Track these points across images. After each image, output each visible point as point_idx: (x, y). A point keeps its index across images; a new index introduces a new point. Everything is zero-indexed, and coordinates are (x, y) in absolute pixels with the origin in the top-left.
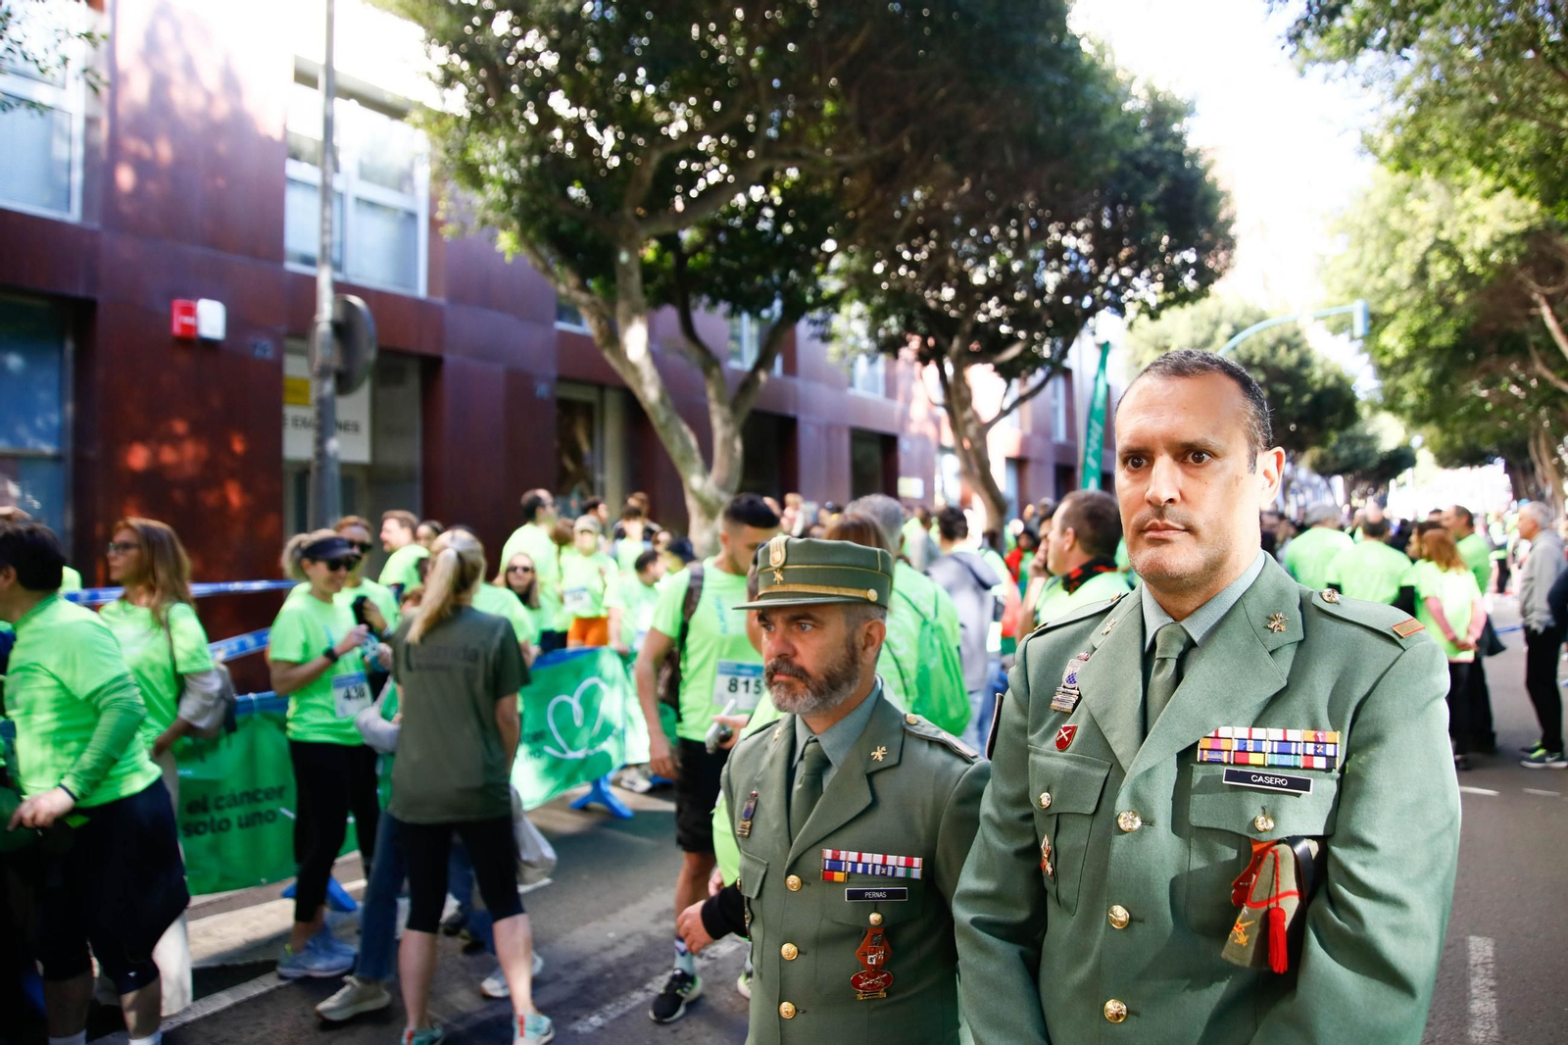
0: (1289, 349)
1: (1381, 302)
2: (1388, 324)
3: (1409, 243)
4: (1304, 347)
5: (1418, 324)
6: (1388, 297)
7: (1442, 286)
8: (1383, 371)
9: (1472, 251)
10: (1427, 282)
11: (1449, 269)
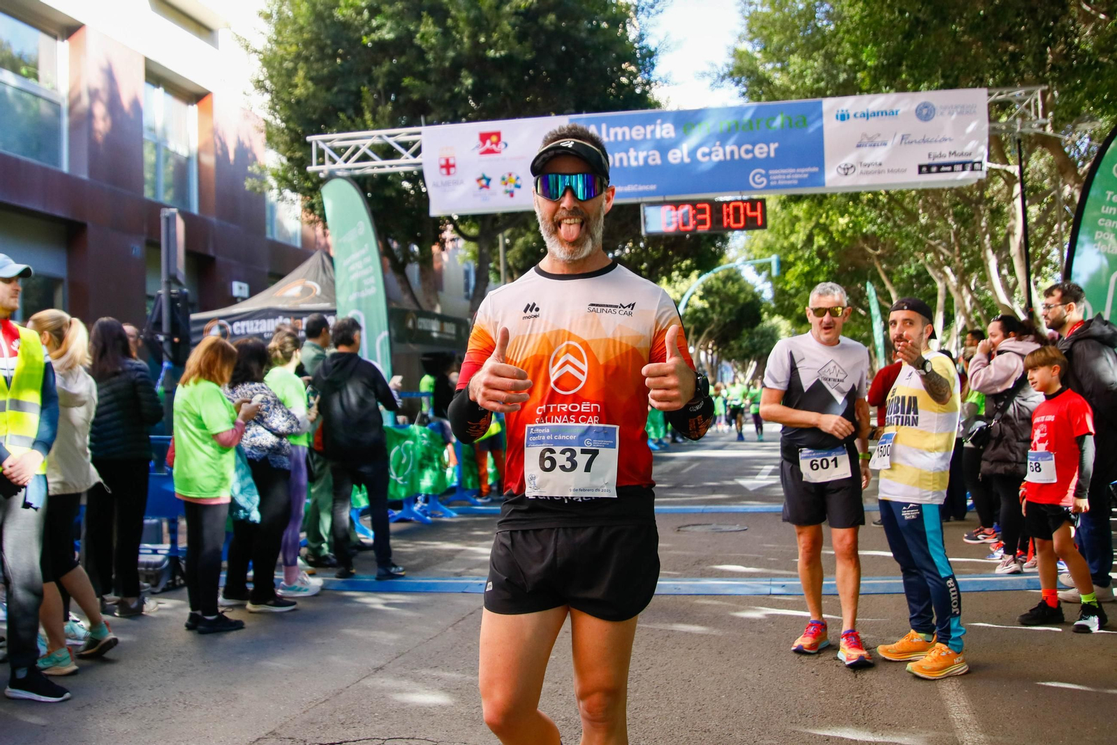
0: (733, 283)
1: (785, 255)
2: (790, 268)
3: (802, 223)
4: (742, 281)
5: (807, 269)
6: (789, 252)
7: (820, 248)
8: (780, 294)
9: (837, 231)
10: (812, 245)
11: (824, 238)
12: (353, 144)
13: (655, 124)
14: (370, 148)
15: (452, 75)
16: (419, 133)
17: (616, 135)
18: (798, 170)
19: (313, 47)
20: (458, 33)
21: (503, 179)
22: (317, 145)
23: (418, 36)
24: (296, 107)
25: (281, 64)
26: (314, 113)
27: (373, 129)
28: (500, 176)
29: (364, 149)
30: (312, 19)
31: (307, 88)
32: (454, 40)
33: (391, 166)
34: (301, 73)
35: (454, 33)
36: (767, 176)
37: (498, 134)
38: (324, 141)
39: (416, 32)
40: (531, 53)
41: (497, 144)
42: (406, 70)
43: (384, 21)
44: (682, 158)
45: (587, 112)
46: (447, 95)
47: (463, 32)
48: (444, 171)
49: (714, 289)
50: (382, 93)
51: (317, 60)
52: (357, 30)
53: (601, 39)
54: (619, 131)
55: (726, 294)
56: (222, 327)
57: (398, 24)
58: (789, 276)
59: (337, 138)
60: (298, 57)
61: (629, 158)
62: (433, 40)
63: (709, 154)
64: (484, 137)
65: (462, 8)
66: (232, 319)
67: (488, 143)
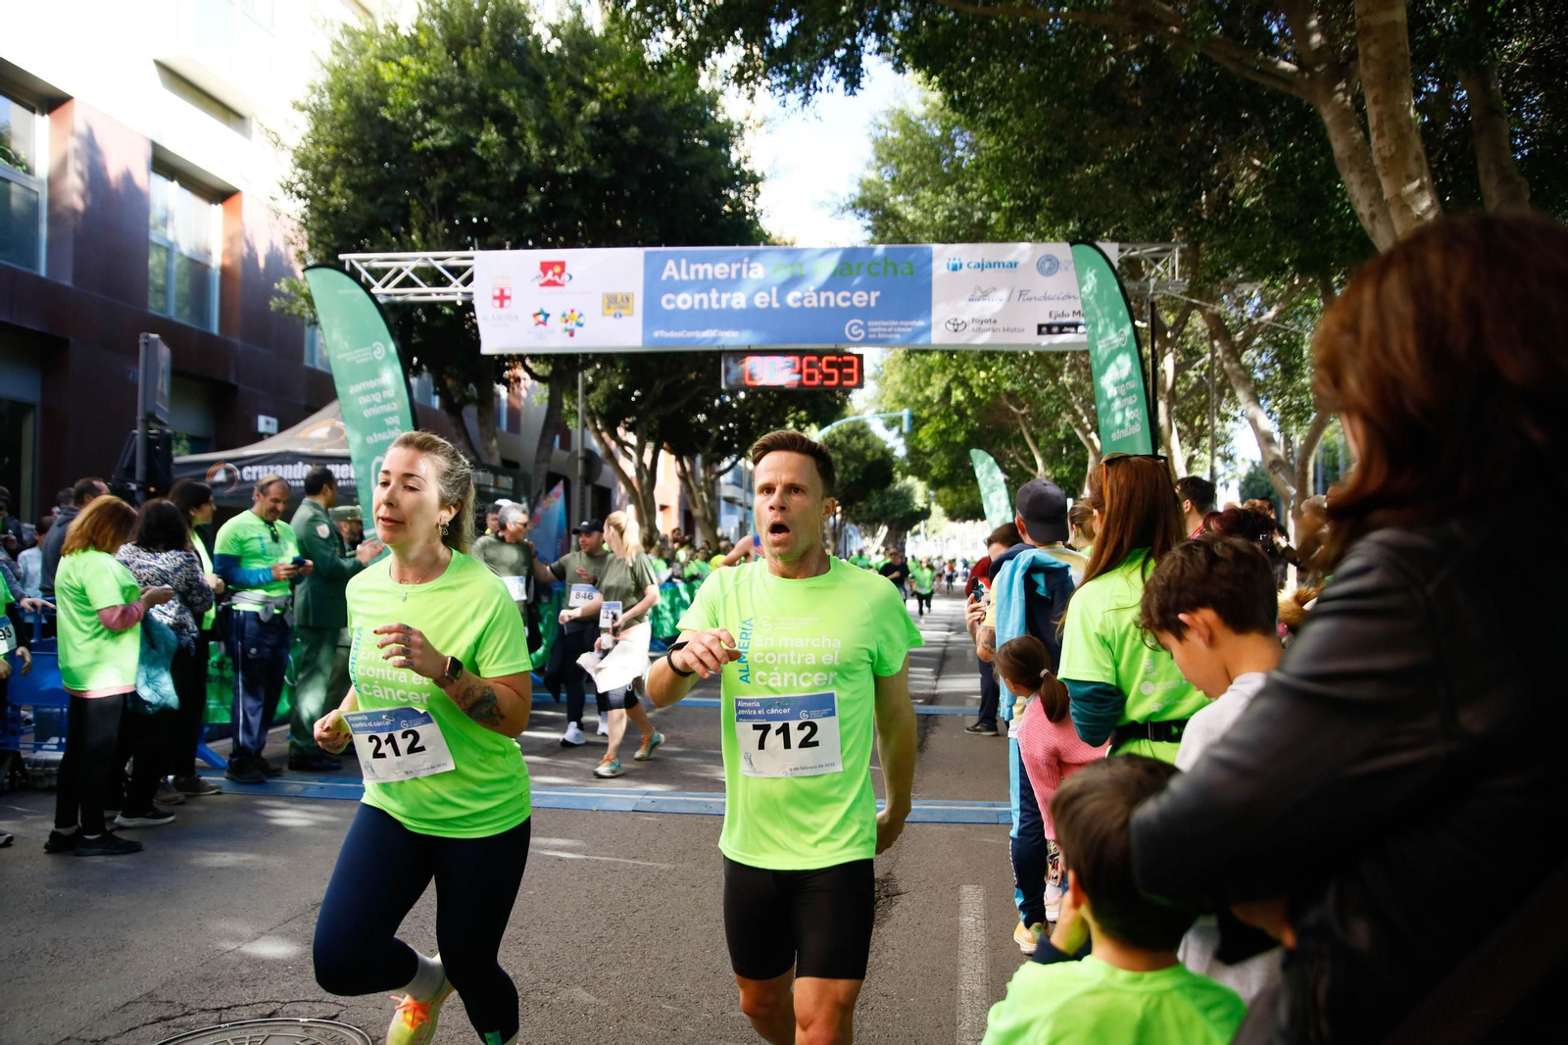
0: (858, 439)
1: (919, 410)
2: (923, 424)
3: (939, 376)
4: (869, 436)
5: (943, 426)
6: (924, 406)
7: (958, 403)
8: (914, 452)
9: (978, 385)
10: (950, 400)
11: (963, 394)
12: (395, 265)
13: (742, 262)
14: (414, 271)
15: (519, 191)
16: (471, 258)
17: (697, 272)
18: (901, 323)
19: (355, 150)
20: (524, 143)
21: (564, 315)
22: (352, 265)
23: (479, 144)
24: (332, 219)
25: (315, 166)
26: (354, 227)
27: (422, 250)
28: (561, 312)
29: (407, 272)
30: (353, 117)
31: (347, 198)
32: (521, 152)
33: (438, 294)
34: (338, 179)
35: (520, 144)
36: (865, 328)
37: (562, 264)
38: (360, 261)
39: (478, 140)
40: (609, 171)
41: (560, 275)
42: (464, 184)
43: (438, 125)
44: (770, 303)
45: (666, 246)
46: (513, 214)
47: (531, 143)
48: (497, 303)
49: (837, 444)
50: (436, 207)
51: (360, 166)
52: (408, 133)
53: (693, 160)
54: (701, 268)
55: (851, 450)
56: (228, 471)
57: (457, 132)
58: (924, 433)
59: (376, 259)
60: (336, 160)
61: (710, 300)
62: (495, 150)
63: (801, 299)
64: (546, 267)
65: (531, 115)
66: (242, 463)
67: (550, 273)
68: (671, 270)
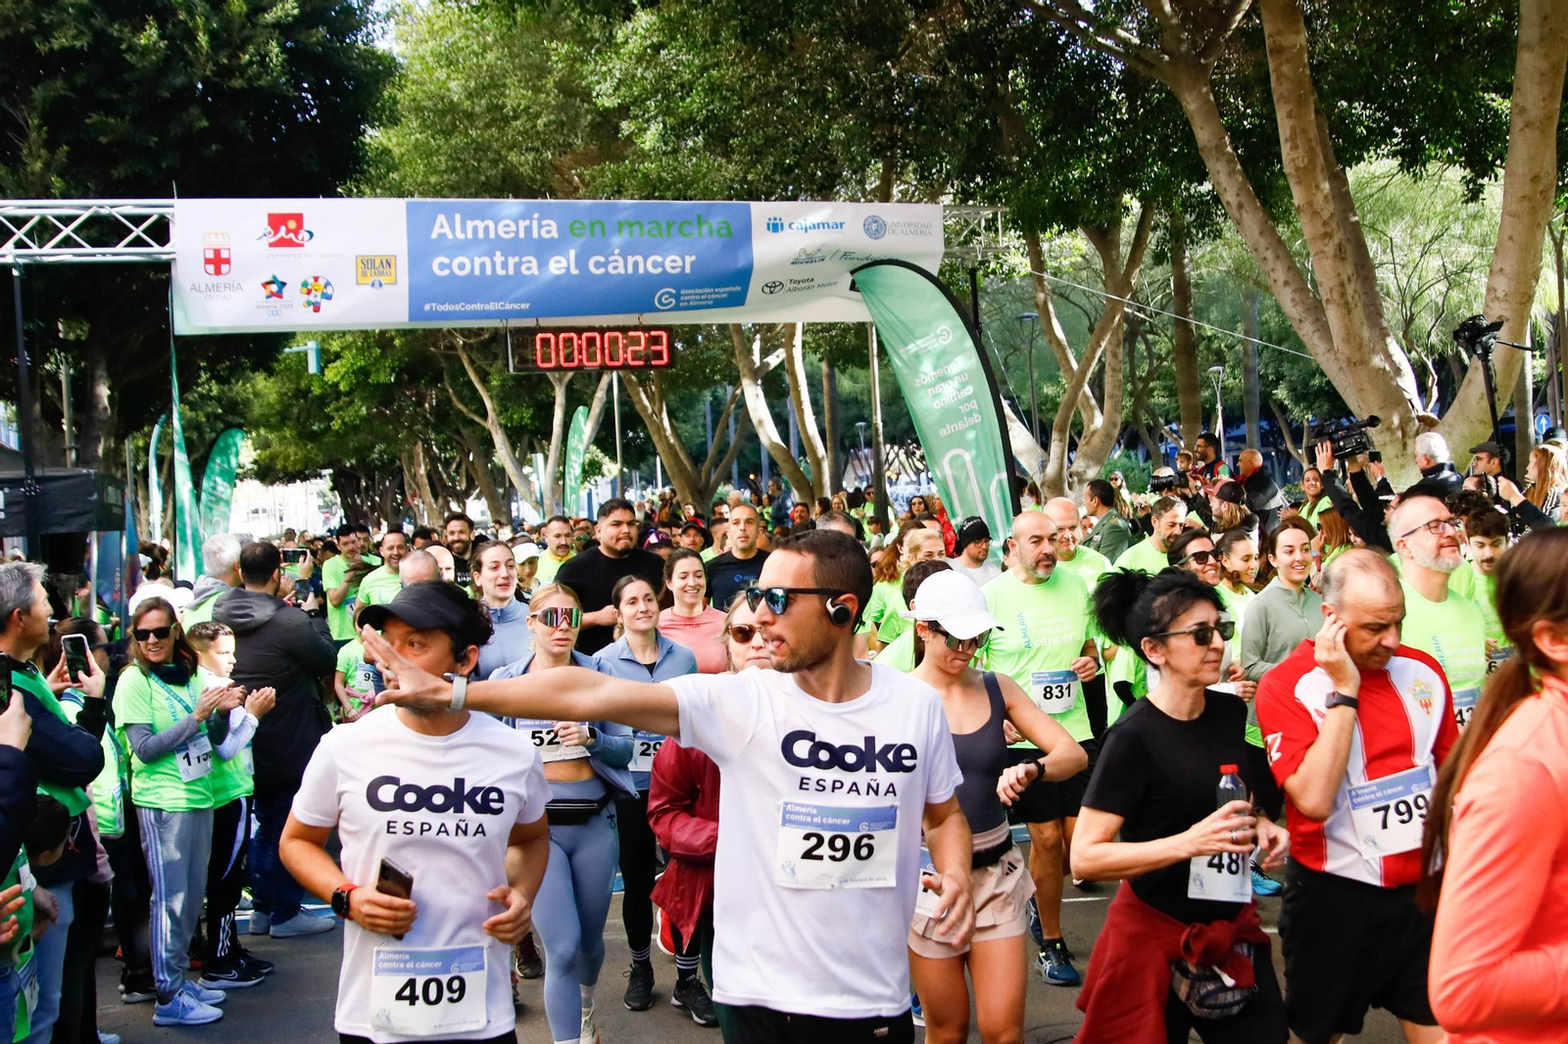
13: (531, 219)
17: (475, 229)
21: (305, 285)
28: (299, 280)
32: (184, 58)
35: (186, 48)
36: (677, 297)
37: (297, 219)
41: (297, 232)
44: (568, 269)
47: (201, 48)
48: (212, 268)
54: (480, 225)
61: (493, 264)
63: (605, 265)
64: (275, 221)
67: (283, 230)
68: (442, 227)
